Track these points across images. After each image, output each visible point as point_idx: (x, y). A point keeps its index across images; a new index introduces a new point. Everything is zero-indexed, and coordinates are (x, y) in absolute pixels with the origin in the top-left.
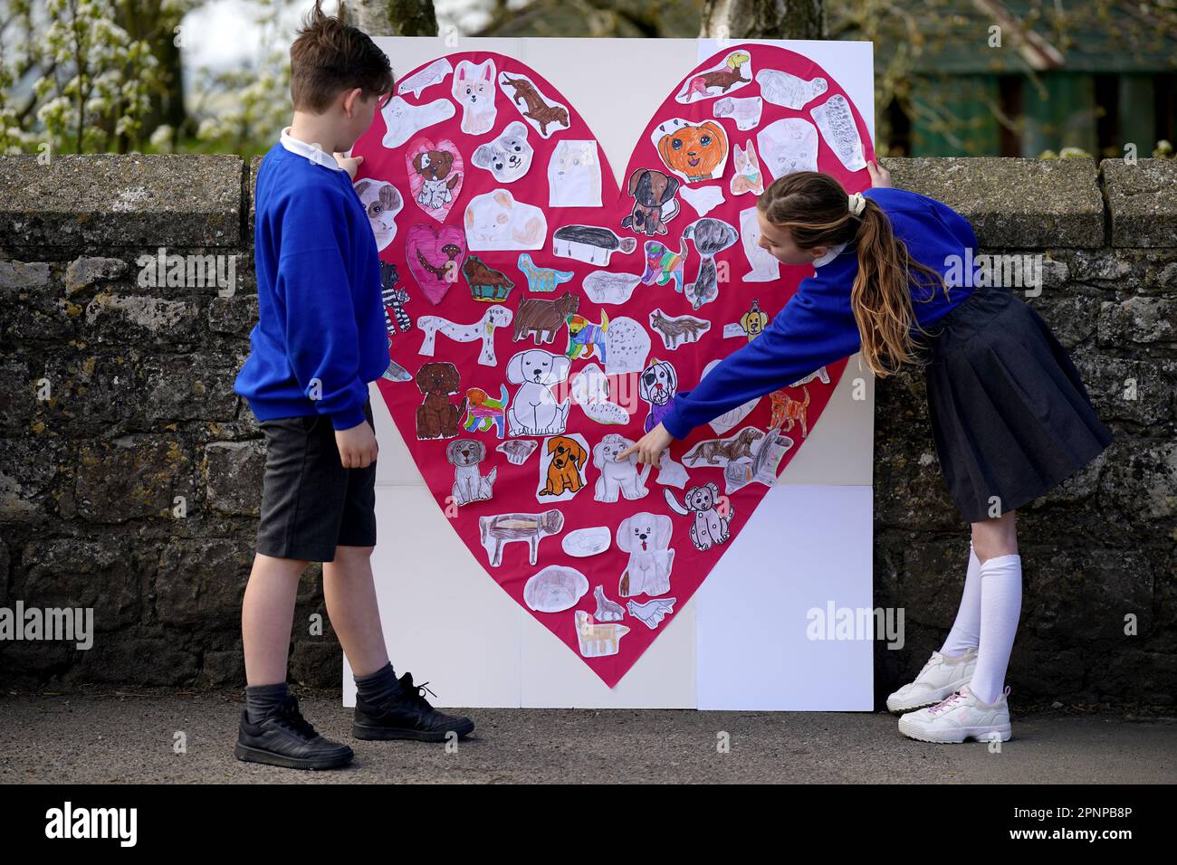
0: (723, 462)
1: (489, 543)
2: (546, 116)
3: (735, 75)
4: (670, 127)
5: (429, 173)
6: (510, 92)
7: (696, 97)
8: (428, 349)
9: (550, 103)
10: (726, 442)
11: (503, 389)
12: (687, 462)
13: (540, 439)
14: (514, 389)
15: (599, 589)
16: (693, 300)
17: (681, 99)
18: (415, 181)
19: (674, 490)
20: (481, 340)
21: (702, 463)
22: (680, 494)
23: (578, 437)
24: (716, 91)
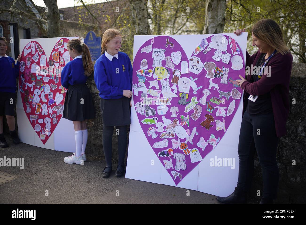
0: (57, 110)
1: (31, 119)
2: (41, 51)
3: (61, 44)
4: (54, 53)
5: (28, 60)
6: (37, 47)
7: (57, 48)
8: (26, 88)
9: (41, 49)
10: (58, 106)
11: (33, 95)
12: (53, 109)
13: (36, 103)
14: (35, 95)
15: (42, 129)
16: (55, 82)
17: (55, 48)
18: (27, 61)
19: (51, 114)
20: (32, 87)
21: (54, 110)
22: (51, 115)
23: (41, 104)
24: (59, 46)
